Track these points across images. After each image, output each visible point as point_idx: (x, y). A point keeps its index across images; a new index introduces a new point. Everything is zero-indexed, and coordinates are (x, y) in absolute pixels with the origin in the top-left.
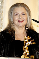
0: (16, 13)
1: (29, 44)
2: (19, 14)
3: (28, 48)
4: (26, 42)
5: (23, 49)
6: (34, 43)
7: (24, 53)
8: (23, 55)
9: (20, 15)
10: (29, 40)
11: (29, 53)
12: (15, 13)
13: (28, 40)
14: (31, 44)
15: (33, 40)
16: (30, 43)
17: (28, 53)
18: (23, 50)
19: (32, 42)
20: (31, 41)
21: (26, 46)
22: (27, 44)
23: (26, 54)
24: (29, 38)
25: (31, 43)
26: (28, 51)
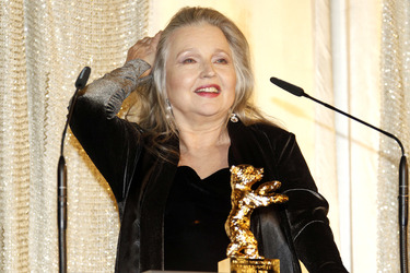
0: (185, 53)
1: (252, 203)
2: (199, 56)
3: (248, 223)
4: (242, 194)
5: (227, 227)
6: (279, 198)
7: (233, 249)
8: (226, 257)
9: (204, 64)
10: (255, 187)
11: (255, 247)
12: (183, 51)
13: (248, 184)
14: (265, 204)
15: (276, 183)
16: (258, 198)
17: (250, 246)
18: (228, 232)
19: (268, 194)
20: (265, 188)
21: (240, 215)
22: (244, 204)
23: (242, 251)
24: (253, 177)
25: (265, 201)
26: (252, 239)
